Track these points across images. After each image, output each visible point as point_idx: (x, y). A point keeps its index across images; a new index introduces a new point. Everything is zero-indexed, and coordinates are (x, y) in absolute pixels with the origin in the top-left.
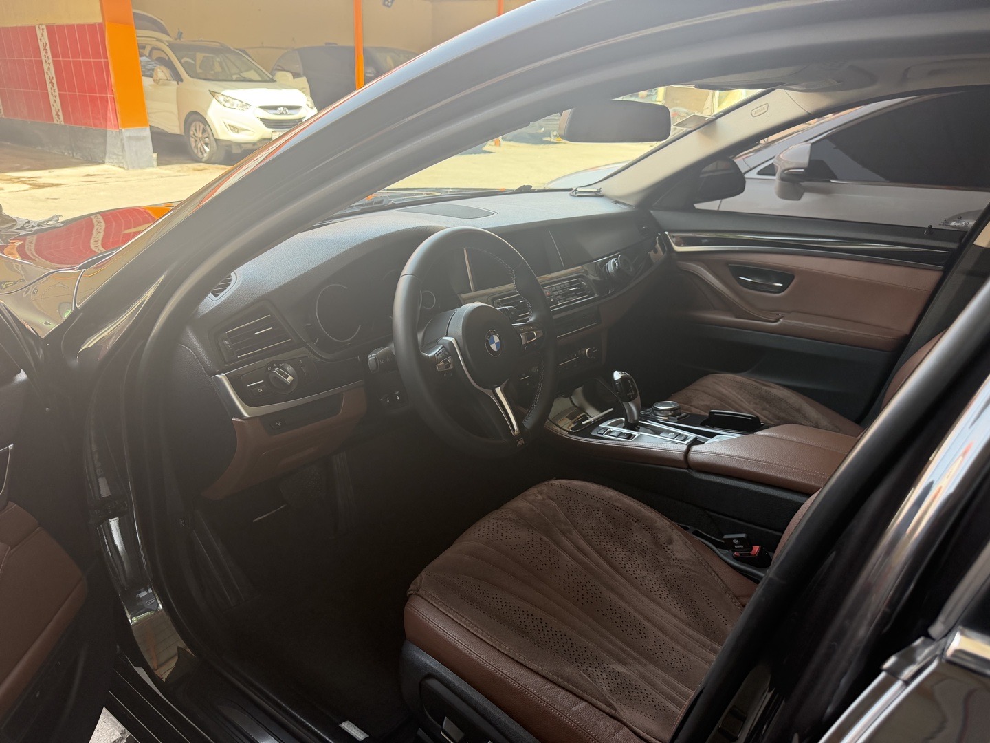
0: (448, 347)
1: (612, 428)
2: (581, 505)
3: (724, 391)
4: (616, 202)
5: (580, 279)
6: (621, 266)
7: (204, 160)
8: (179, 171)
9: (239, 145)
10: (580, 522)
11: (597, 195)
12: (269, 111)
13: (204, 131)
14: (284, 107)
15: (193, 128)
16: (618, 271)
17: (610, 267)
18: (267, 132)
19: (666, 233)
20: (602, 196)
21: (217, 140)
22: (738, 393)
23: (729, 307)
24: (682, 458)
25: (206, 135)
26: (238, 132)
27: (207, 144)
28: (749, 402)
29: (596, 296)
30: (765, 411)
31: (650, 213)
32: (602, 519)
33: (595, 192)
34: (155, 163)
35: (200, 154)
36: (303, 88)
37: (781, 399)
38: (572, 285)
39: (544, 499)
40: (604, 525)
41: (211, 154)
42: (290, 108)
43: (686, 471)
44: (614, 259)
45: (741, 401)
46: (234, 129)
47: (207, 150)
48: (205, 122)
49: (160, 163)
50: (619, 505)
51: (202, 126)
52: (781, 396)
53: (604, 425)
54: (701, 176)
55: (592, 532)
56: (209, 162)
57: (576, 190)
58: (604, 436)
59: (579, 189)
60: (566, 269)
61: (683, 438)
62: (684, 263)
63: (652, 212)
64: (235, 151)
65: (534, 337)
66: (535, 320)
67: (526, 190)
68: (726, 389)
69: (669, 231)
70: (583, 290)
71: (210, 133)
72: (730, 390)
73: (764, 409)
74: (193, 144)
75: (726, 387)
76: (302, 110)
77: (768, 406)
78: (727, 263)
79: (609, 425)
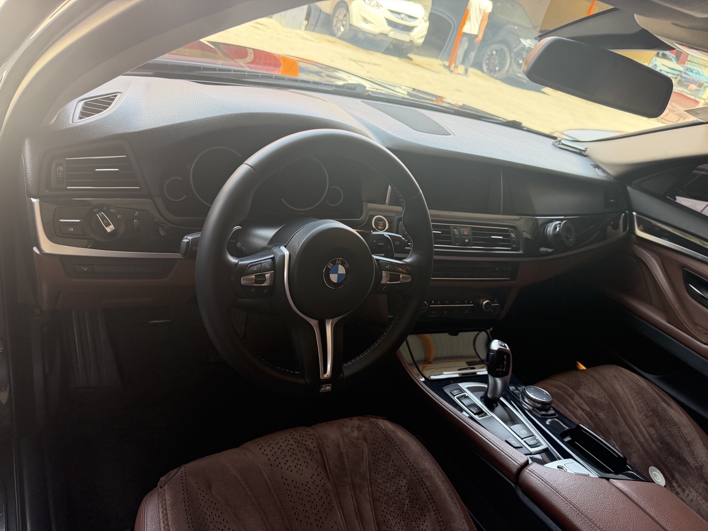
0: (277, 260)
1: (468, 393)
2: (391, 463)
3: (620, 391)
4: (597, 166)
5: (511, 229)
6: (560, 232)
7: (337, 36)
8: (317, 39)
9: (364, 32)
10: (379, 480)
11: (581, 153)
12: (394, 14)
13: (345, 15)
14: (405, 14)
15: (338, 12)
16: (556, 236)
17: (550, 229)
18: (387, 29)
19: (634, 213)
20: (586, 156)
21: (351, 25)
22: (633, 398)
23: (665, 309)
24: (515, 470)
25: (345, 19)
26: (367, 23)
27: (343, 26)
28: (640, 412)
29: (521, 252)
30: (651, 428)
31: (626, 188)
32: (404, 489)
33: (580, 150)
34: (303, 28)
35: (336, 31)
36: (426, 6)
37: (675, 424)
38: (498, 232)
39: (358, 439)
40: (401, 496)
41: (344, 33)
42: (410, 17)
43: (513, 485)
44: (558, 222)
45: (633, 407)
46: (365, 20)
47: (342, 29)
48: (347, 9)
49: (307, 28)
50: (428, 484)
51: (345, 12)
52: (676, 420)
53: (464, 386)
54: (695, 171)
55: (385, 498)
56: (341, 38)
57: (560, 141)
58: (455, 398)
59: (563, 142)
60: (502, 214)
61: (532, 442)
62: (640, 249)
63: (629, 188)
64: (361, 36)
65: (399, 279)
66: (411, 262)
67: (515, 125)
68: (622, 388)
69: (637, 213)
70: (509, 241)
71: (348, 19)
72: (627, 391)
73: (652, 425)
74: (335, 23)
75: (624, 386)
76: (417, 20)
77: (658, 424)
78: (683, 267)
79: (468, 388)
